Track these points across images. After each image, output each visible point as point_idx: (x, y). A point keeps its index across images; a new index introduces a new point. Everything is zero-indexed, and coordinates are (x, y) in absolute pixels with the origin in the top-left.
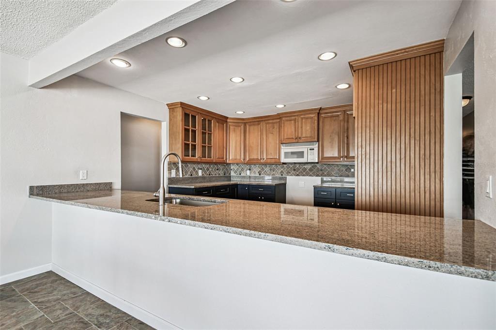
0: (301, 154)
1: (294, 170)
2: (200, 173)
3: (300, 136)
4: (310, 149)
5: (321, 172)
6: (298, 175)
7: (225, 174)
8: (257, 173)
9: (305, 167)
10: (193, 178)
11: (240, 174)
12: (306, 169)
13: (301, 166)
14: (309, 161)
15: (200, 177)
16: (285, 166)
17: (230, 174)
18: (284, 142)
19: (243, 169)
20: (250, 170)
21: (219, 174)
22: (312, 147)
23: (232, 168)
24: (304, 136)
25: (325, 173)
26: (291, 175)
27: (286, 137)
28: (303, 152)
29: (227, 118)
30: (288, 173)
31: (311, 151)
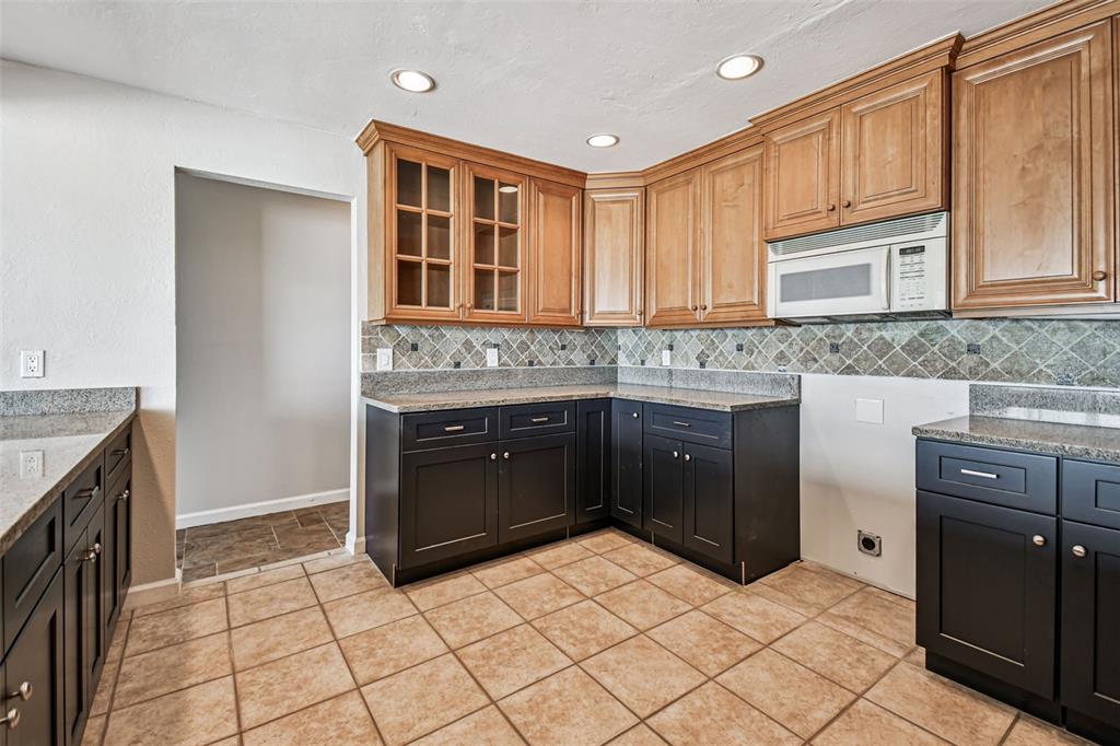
0: (856, 279)
1: (835, 348)
2: (492, 359)
3: (849, 195)
4: (903, 252)
5: (970, 360)
6: (850, 370)
7: (592, 362)
8: (693, 358)
9: (887, 335)
10: (461, 377)
11: (643, 363)
12: (890, 346)
13: (865, 334)
14: (896, 308)
15: (492, 372)
16: (794, 331)
17: (614, 361)
18: (780, 233)
19: (649, 347)
20: (671, 348)
21: (570, 362)
22: (911, 239)
23: (620, 342)
24: (869, 190)
25: (994, 365)
26: (821, 370)
27: (784, 212)
28: (866, 268)
29: (583, 176)
30: (808, 360)
31: (908, 259)
